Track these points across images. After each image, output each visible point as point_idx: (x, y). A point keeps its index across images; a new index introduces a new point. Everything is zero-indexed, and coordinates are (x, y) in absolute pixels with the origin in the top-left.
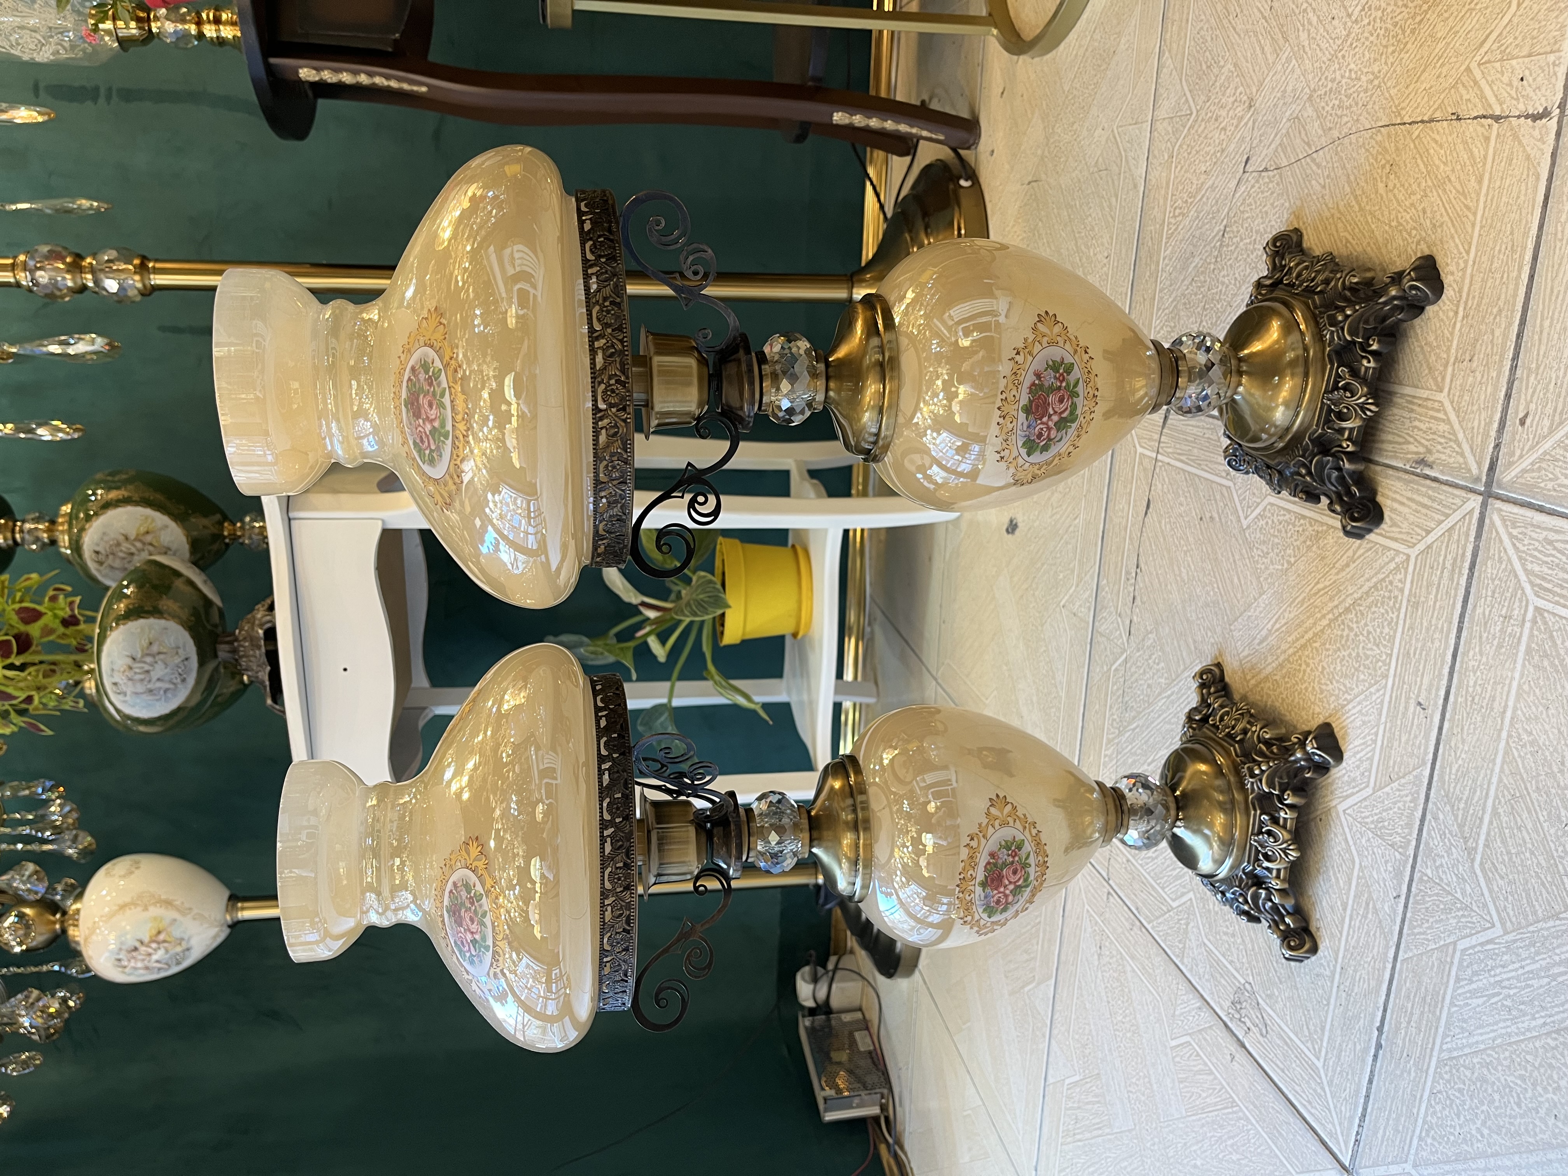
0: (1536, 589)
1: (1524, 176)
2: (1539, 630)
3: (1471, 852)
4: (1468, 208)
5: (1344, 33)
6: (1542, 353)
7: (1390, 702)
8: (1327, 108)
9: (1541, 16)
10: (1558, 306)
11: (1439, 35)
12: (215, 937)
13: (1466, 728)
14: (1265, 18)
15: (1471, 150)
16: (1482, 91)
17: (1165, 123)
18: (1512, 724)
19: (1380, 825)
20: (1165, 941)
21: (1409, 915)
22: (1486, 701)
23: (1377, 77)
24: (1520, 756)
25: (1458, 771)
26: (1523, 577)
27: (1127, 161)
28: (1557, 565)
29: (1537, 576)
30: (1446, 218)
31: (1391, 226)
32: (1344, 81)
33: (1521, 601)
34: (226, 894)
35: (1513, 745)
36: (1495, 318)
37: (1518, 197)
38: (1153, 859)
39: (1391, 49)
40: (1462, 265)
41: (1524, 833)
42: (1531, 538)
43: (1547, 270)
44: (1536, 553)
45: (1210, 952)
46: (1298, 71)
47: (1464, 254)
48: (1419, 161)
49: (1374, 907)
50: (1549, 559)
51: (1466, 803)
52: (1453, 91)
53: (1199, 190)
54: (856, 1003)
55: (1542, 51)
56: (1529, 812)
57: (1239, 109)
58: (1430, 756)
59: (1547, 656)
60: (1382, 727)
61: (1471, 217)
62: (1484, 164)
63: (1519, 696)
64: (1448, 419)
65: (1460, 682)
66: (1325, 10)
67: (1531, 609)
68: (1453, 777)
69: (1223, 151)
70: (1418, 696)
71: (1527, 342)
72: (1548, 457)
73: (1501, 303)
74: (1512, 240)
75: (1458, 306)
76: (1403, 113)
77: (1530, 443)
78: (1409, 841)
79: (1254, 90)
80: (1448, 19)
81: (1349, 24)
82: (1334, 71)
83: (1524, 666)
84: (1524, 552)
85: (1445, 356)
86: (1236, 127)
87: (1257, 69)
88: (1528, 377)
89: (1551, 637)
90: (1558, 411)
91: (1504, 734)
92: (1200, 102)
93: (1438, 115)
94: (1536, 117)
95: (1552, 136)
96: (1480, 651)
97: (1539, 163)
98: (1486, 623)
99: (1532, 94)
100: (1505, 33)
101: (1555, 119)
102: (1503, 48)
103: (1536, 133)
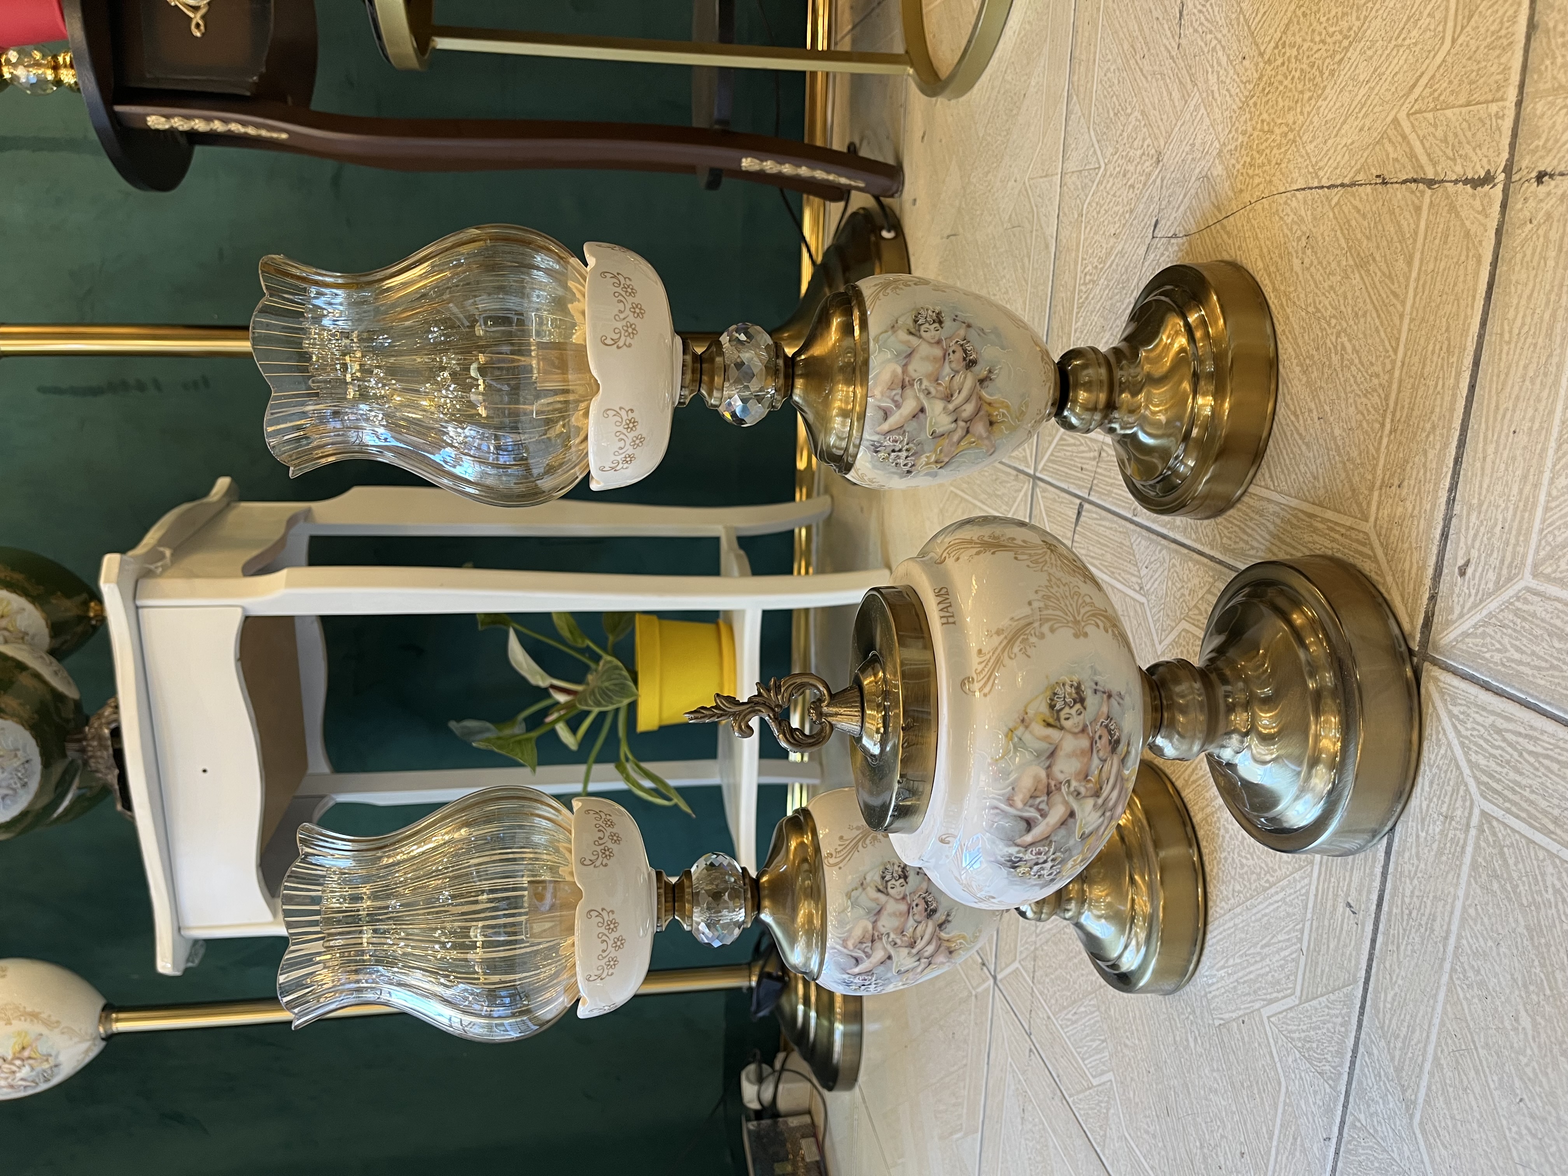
0: (1482, 788)
1: (1463, 258)
2: (1486, 841)
3: (1409, 1105)
4: (1395, 295)
5: (1256, 76)
6: (1485, 486)
7: (1316, 896)
8: (1238, 166)
9: (1479, 55)
10: (1505, 427)
11: (1361, 78)
12: (87, 1052)
13: (1402, 948)
14: (1172, 57)
15: (1398, 223)
16: (1411, 148)
17: (1074, 178)
18: (1456, 955)
19: (1308, 1045)
20: (1086, 1122)
21: (1340, 1164)
22: (1425, 918)
23: (1292, 130)
24: (1466, 998)
25: (1394, 1000)
26: (1466, 771)
27: (1039, 219)
28: (1508, 762)
29: (1484, 772)
30: (1370, 306)
31: (1307, 312)
32: (1256, 134)
33: (1464, 801)
34: (100, 1002)
35: (1457, 982)
36: (1427, 436)
37: (1455, 285)
38: (1074, 1022)
39: (1307, 95)
40: (1389, 367)
41: (1471, 1097)
42: (1475, 722)
43: (1491, 380)
44: (1481, 742)
45: (1131, 1149)
46: (1207, 121)
47: (1391, 353)
48: (1339, 233)
49: (1302, 1145)
50: (1497, 752)
51: (1404, 1043)
52: (1377, 148)
53: (1108, 254)
54: (805, 1105)
55: (1482, 99)
56: (1477, 1072)
57: (1147, 164)
58: (1362, 974)
59: (1497, 877)
60: (1308, 924)
61: (1399, 306)
62: (1415, 241)
63: (1463, 920)
64: (1375, 557)
65: (1395, 888)
66: (1235, 48)
67: (1476, 812)
68: (1389, 1006)
69: (1131, 211)
70: (1347, 895)
71: (1466, 470)
72: (1493, 620)
73: (1434, 418)
74: (1448, 339)
75: (1384, 417)
76: (1321, 173)
77: (1472, 599)
78: (1340, 1074)
79: (1162, 144)
80: (1371, 58)
81: (1261, 65)
82: (1246, 122)
83: (1469, 884)
84: (1466, 737)
85: (1370, 477)
86: (1145, 184)
87: (1165, 117)
88: (1468, 514)
89: (1502, 854)
90: (1506, 563)
91: (1447, 966)
92: (1108, 154)
93: (1360, 177)
94: (1477, 183)
95: (1497, 207)
96: (1418, 853)
97: (1480, 242)
98: (1423, 820)
99: (1471, 154)
100: (1438, 76)
101: (1500, 187)
102: (1436, 94)
103: (1477, 204)
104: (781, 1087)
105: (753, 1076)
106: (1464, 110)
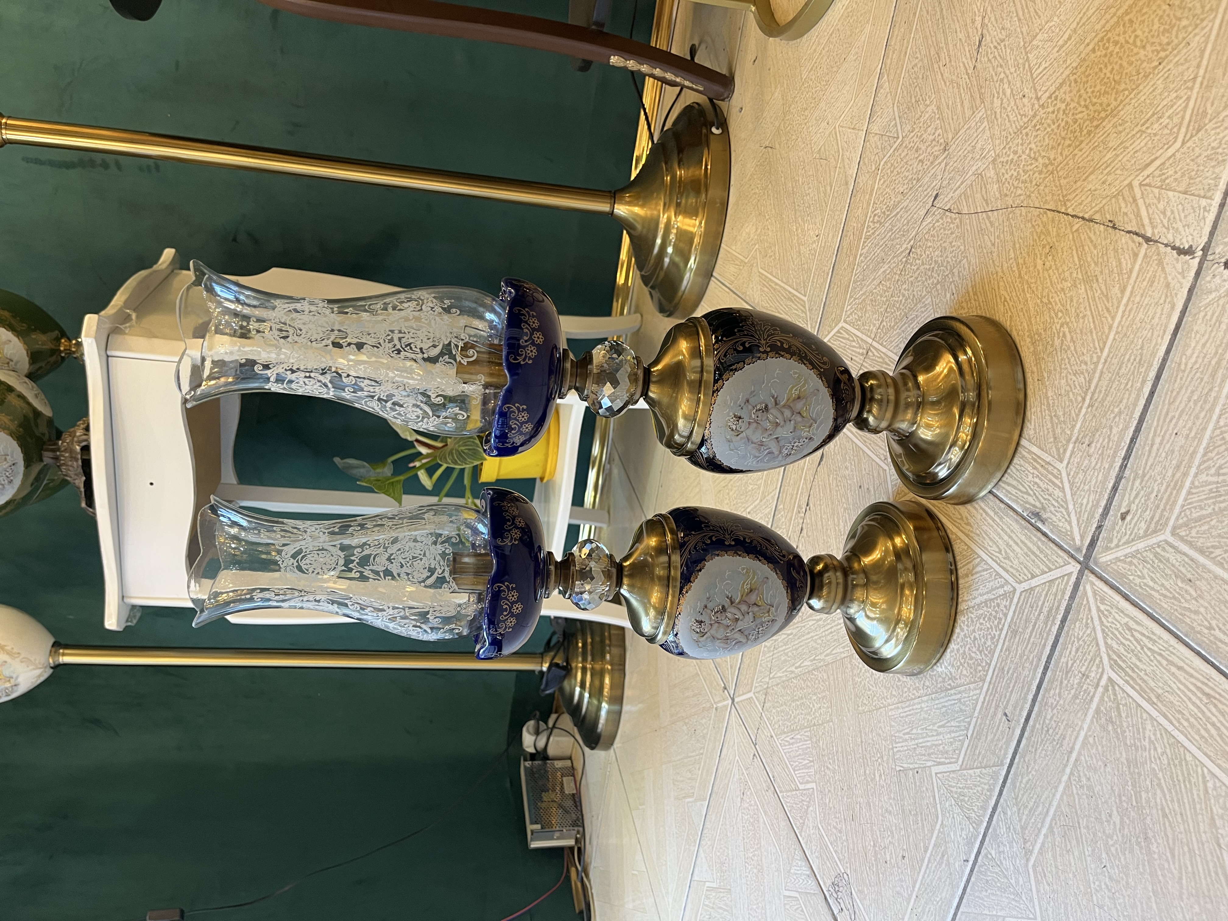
0: (1112, 662)
1: (1162, 301)
2: (1109, 697)
3: (1028, 853)
4: (1108, 310)
5: (1031, 113)
6: (1149, 464)
7: (983, 703)
8: (1006, 176)
9: (1199, 160)
10: (1171, 428)
11: (1110, 145)
12: (39, 676)
13: (1039, 751)
14: (968, 74)
15: (1119, 260)
16: (1138, 210)
17: (877, 138)
18: (1075, 765)
19: (961, 798)
20: (790, 811)
21: (973, 879)
22: (1058, 736)
23: (1052, 164)
24: (1078, 794)
25: (1027, 783)
26: (1103, 649)
27: (843, 160)
28: (1133, 651)
29: (1114, 652)
30: (1089, 313)
31: (1042, 302)
32: (1024, 157)
33: (1098, 667)
34: (52, 640)
35: (1074, 782)
36: (1115, 418)
37: (1153, 318)
38: (790, 744)
39: (1068, 142)
40: (1095, 360)
41: (1071, 856)
42: (1114, 618)
43: (1166, 394)
44: (1117, 633)
45: (821, 836)
46: (988, 133)
47: (1098, 350)
48: (1074, 252)
49: (948, 860)
50: (1127, 643)
51: (1030, 812)
52: (1114, 200)
53: (895, 206)
54: (567, 753)
55: (1196, 193)
56: (1078, 842)
57: (936, 148)
58: (1008, 761)
59: (1112, 722)
60: (974, 720)
61: (1109, 319)
62: (1129, 277)
63: (1084, 744)
64: (1063, 487)
65: (1040, 712)
66: (1018, 86)
67: (1105, 677)
68: (1023, 786)
69: (918, 180)
70: (1006, 708)
71: (1138, 449)
72: (1139, 556)
73: (1122, 406)
74: (1141, 355)
75: (1086, 394)
76: (1069, 204)
77: (1127, 536)
78: (982, 821)
79: (950, 137)
80: (1121, 132)
81: (1037, 106)
82: (1017, 145)
83: (1092, 721)
84: (1107, 627)
85: (1069, 435)
86: (932, 163)
87: (955, 117)
88: (1134, 479)
89: (1118, 708)
90: (1155, 520)
91: (1068, 771)
92: (906, 130)
93: (1097, 217)
94: (1181, 252)
95: (1192, 274)
96: (1060, 694)
97: (1176, 294)
98: (1067, 673)
99: (1181, 229)
100: (1167, 164)
101: (1197, 260)
102: (1163, 177)
103: (1179, 266)
104: (551, 739)
105: (531, 730)
106: (1182, 196)
